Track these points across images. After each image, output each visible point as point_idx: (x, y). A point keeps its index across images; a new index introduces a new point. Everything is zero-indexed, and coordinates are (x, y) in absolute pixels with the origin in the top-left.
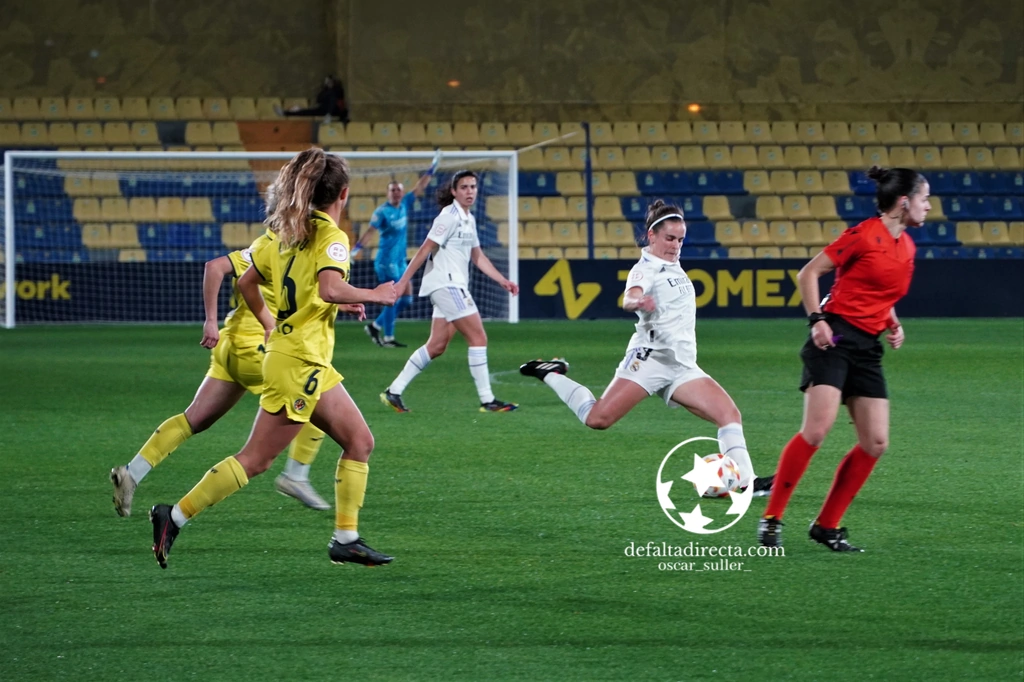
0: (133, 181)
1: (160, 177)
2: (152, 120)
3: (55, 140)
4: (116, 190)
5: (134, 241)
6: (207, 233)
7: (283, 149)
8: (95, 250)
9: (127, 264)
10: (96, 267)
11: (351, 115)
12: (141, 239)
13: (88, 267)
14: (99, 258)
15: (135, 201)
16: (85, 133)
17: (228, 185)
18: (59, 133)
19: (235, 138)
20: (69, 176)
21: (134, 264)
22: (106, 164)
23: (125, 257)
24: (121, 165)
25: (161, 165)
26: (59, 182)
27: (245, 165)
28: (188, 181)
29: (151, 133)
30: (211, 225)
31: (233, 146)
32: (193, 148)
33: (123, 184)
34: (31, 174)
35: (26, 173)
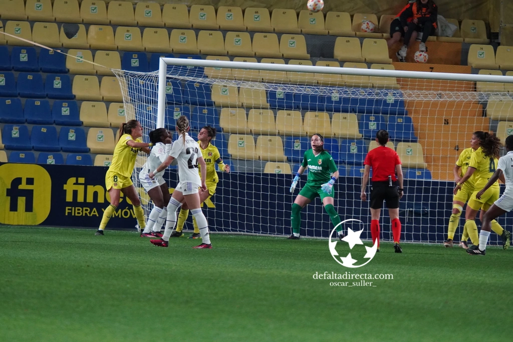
0: (280, 92)
1: (309, 91)
2: (301, 33)
3: (203, 47)
4: (263, 100)
5: (280, 153)
6: (354, 149)
7: (432, 70)
8: (242, 160)
9: (272, 175)
10: (242, 177)
11: (501, 39)
12: (287, 152)
13: (234, 176)
14: (246, 168)
15: (282, 114)
16: (234, 43)
17: (378, 102)
18: (207, 41)
19: (385, 55)
20: (217, 84)
21: (281, 176)
22: (252, 74)
23: (270, 169)
24: (267, 76)
25: (307, 78)
26: (208, 88)
27: (393, 82)
28: (335, 96)
29: (299, 46)
30: (359, 142)
31: (381, 63)
32: (342, 63)
34: (183, 80)
35: (178, 79)
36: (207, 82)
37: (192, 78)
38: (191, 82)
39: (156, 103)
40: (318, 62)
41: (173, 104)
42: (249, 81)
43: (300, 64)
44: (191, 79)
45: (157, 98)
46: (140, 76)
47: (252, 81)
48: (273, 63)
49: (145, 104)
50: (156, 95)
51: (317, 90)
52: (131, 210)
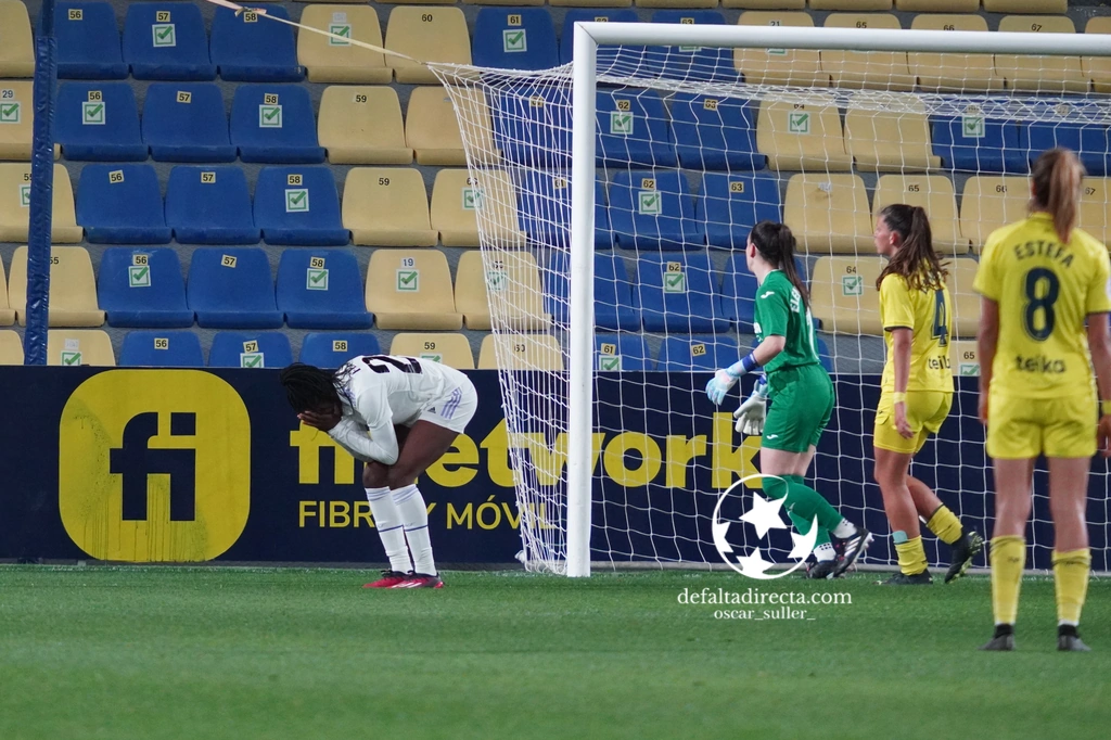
0: (974, 119)
1: (1060, 113)
4: (921, 148)
15: (978, 185)
20: (772, 100)
22: (892, 67)
24: (939, 71)
25: (1064, 73)
26: (741, 118)
33: (943, 131)
34: (652, 92)
35: (638, 89)
36: (728, 95)
37: (682, 83)
38: (679, 95)
39: (567, 164)
40: (1094, 21)
41: (624, 166)
42: (858, 87)
43: (1037, 28)
44: (677, 86)
45: (570, 149)
46: (517, 83)
47: (868, 87)
48: (951, 28)
49: (533, 169)
50: (566, 140)
51: (1077, 109)
52: (505, 505)
